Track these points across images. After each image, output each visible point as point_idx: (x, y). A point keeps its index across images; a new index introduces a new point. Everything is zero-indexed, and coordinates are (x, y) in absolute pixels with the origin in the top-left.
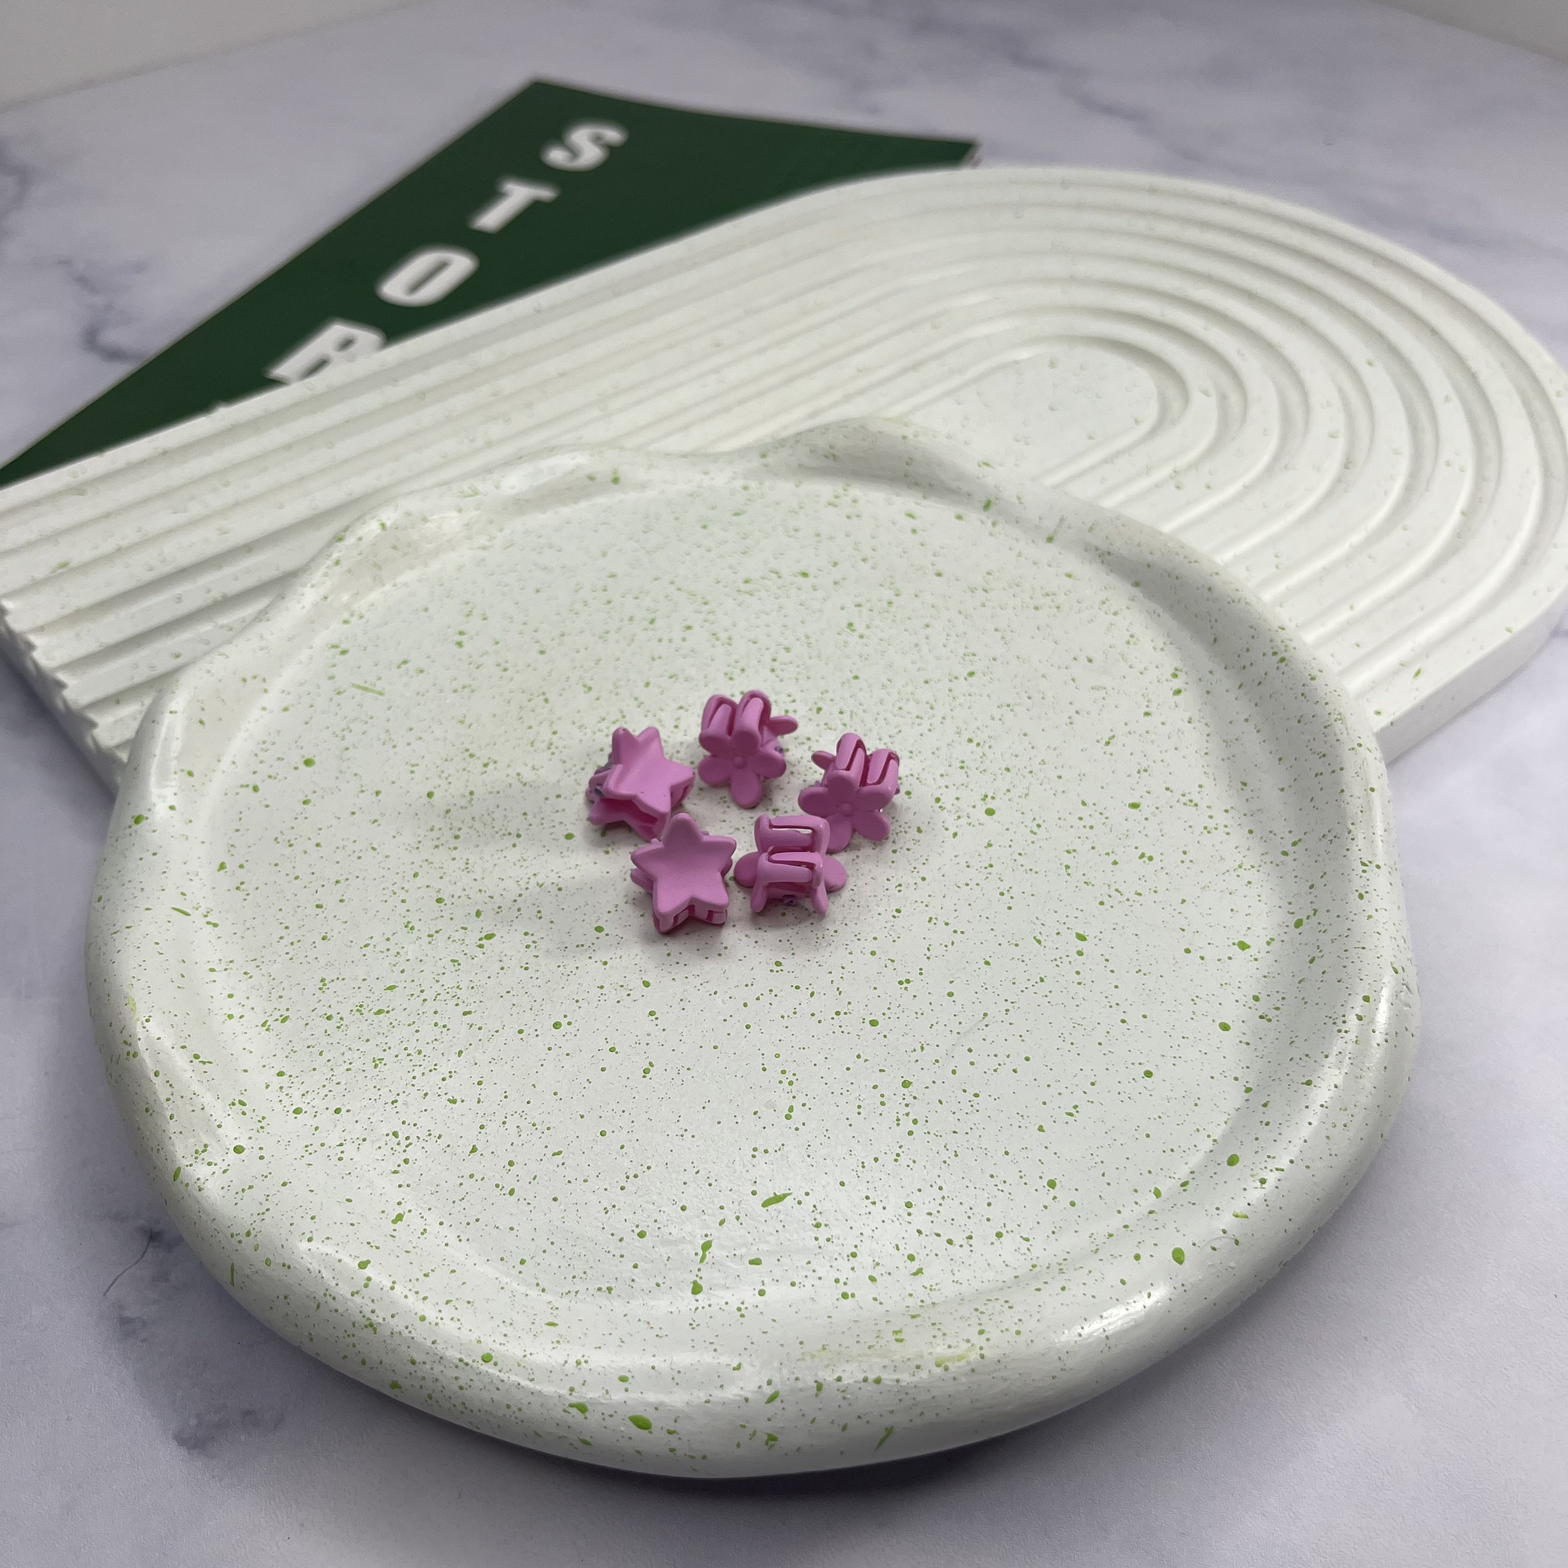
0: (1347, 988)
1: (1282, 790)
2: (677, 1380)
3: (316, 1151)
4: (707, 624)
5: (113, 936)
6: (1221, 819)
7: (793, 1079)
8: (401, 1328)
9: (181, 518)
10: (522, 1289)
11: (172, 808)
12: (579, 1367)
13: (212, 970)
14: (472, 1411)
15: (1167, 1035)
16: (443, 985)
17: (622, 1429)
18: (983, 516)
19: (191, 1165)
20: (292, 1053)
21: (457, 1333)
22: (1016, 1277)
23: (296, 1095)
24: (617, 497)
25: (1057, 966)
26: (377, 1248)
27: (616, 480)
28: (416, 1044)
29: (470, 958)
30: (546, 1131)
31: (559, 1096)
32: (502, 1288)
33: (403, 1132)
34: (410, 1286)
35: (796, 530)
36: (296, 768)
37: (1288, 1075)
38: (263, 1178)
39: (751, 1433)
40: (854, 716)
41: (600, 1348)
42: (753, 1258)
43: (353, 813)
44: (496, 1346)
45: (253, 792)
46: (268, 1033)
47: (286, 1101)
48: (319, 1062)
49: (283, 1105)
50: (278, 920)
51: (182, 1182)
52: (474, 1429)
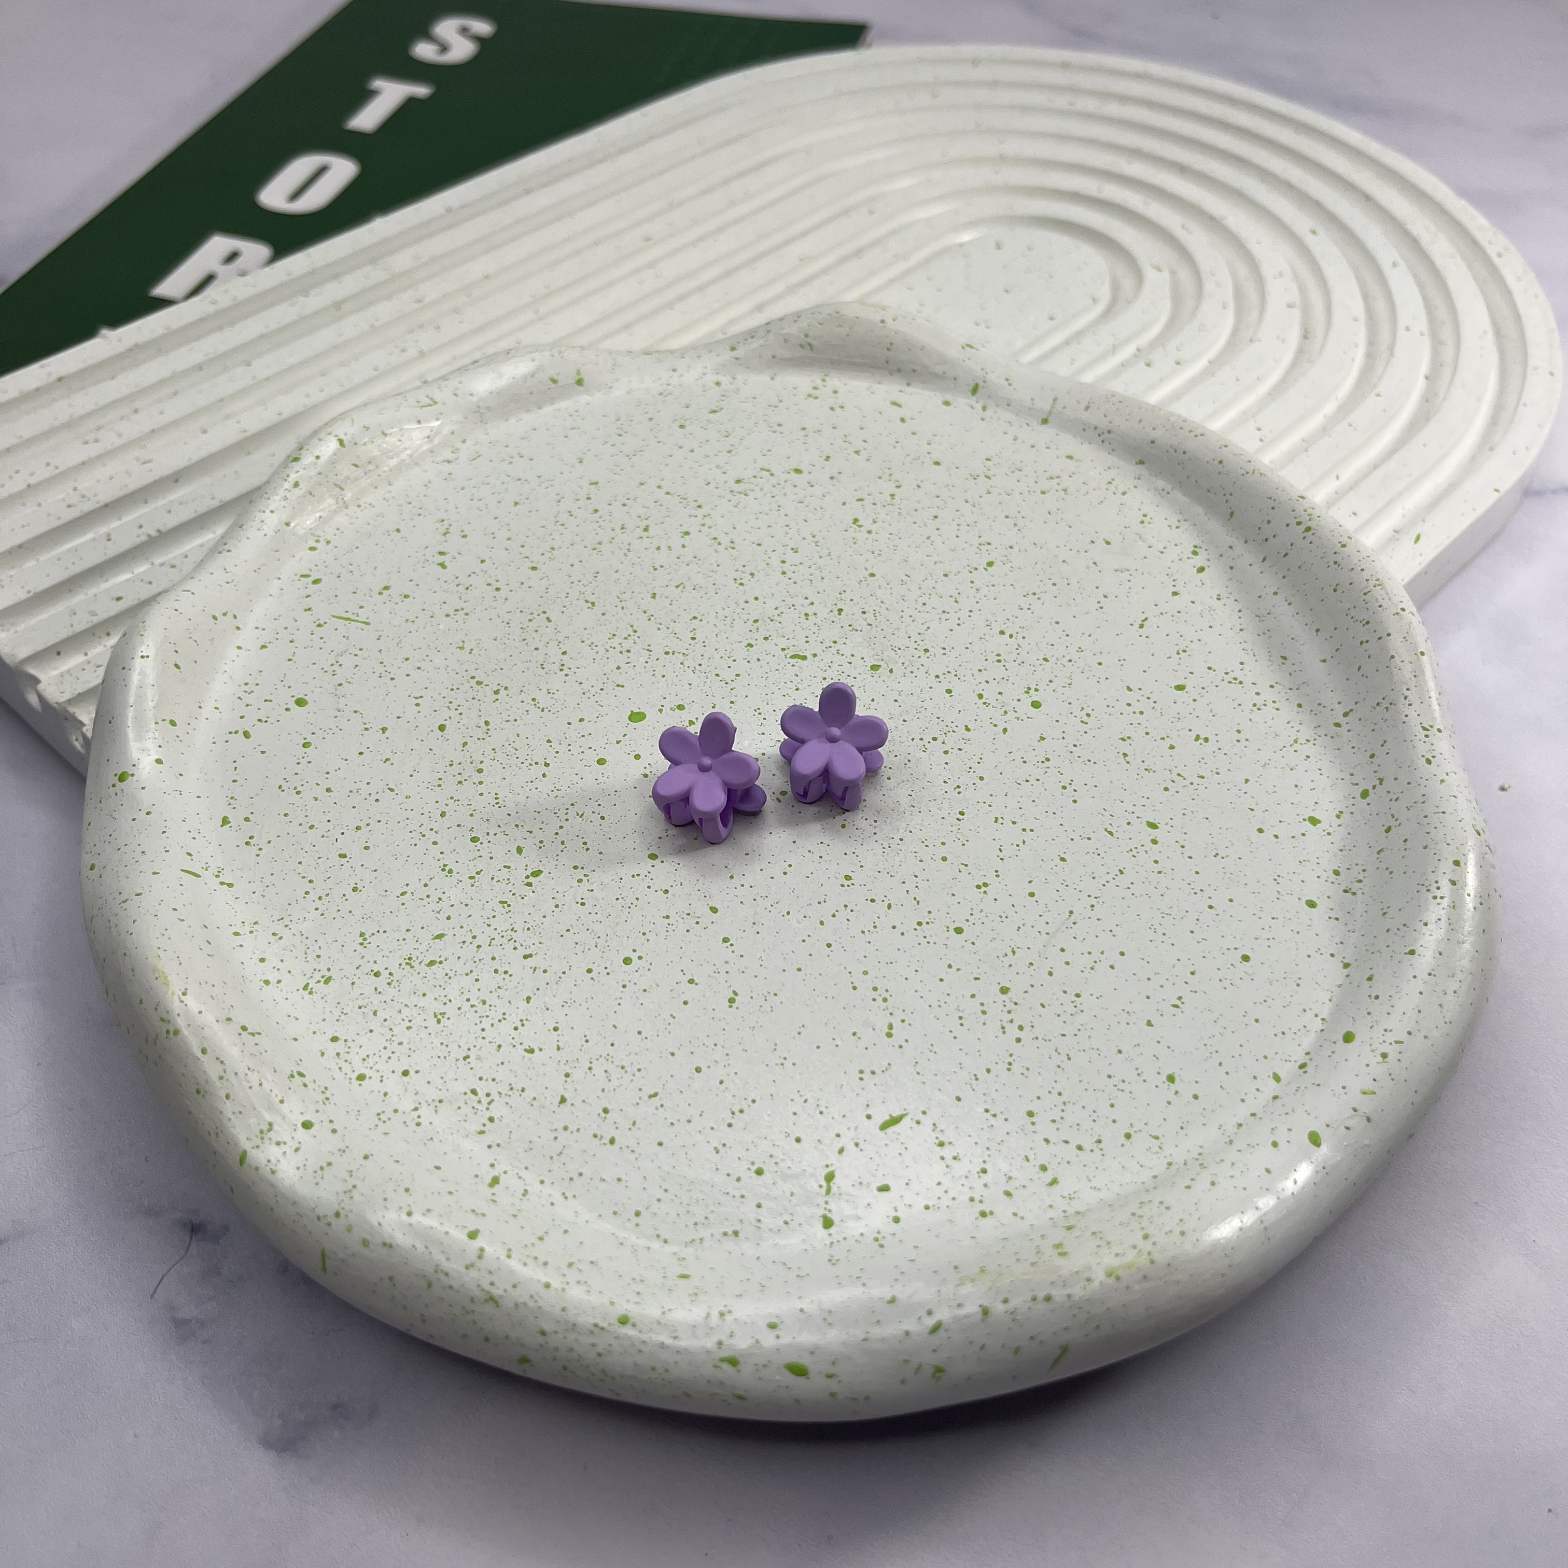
0: (1435, 854)
1: (1324, 661)
2: (829, 1321)
3: (389, 1119)
4: (705, 529)
5: (122, 904)
6: (1268, 695)
7: (887, 995)
8: (525, 1298)
9: (93, 450)
10: (642, 1242)
11: (159, 761)
12: (723, 1318)
13: (237, 934)
14: (613, 1378)
15: (1256, 917)
16: (495, 929)
17: (778, 1378)
18: (972, 401)
19: (258, 1147)
20: (343, 1016)
21: (586, 1297)
22: (1155, 1177)
23: (357, 1061)
24: (583, 399)
25: (1134, 856)
26: (483, 1215)
28: (478, 993)
29: (520, 897)
30: (637, 1073)
31: (644, 1035)
32: (621, 1244)
33: (482, 1090)
34: (526, 1252)
35: (780, 425)
36: (287, 709)
37: (1388, 946)
38: (341, 1153)
39: (916, 1367)
40: (878, 615)
41: (741, 1295)
42: (879, 1184)
43: (361, 753)
44: (631, 1307)
45: (244, 738)
46: (311, 996)
47: (346, 1068)
48: (375, 1024)
49: (344, 1072)
50: (299, 873)
51: (250, 1166)
52: (614, 1397)
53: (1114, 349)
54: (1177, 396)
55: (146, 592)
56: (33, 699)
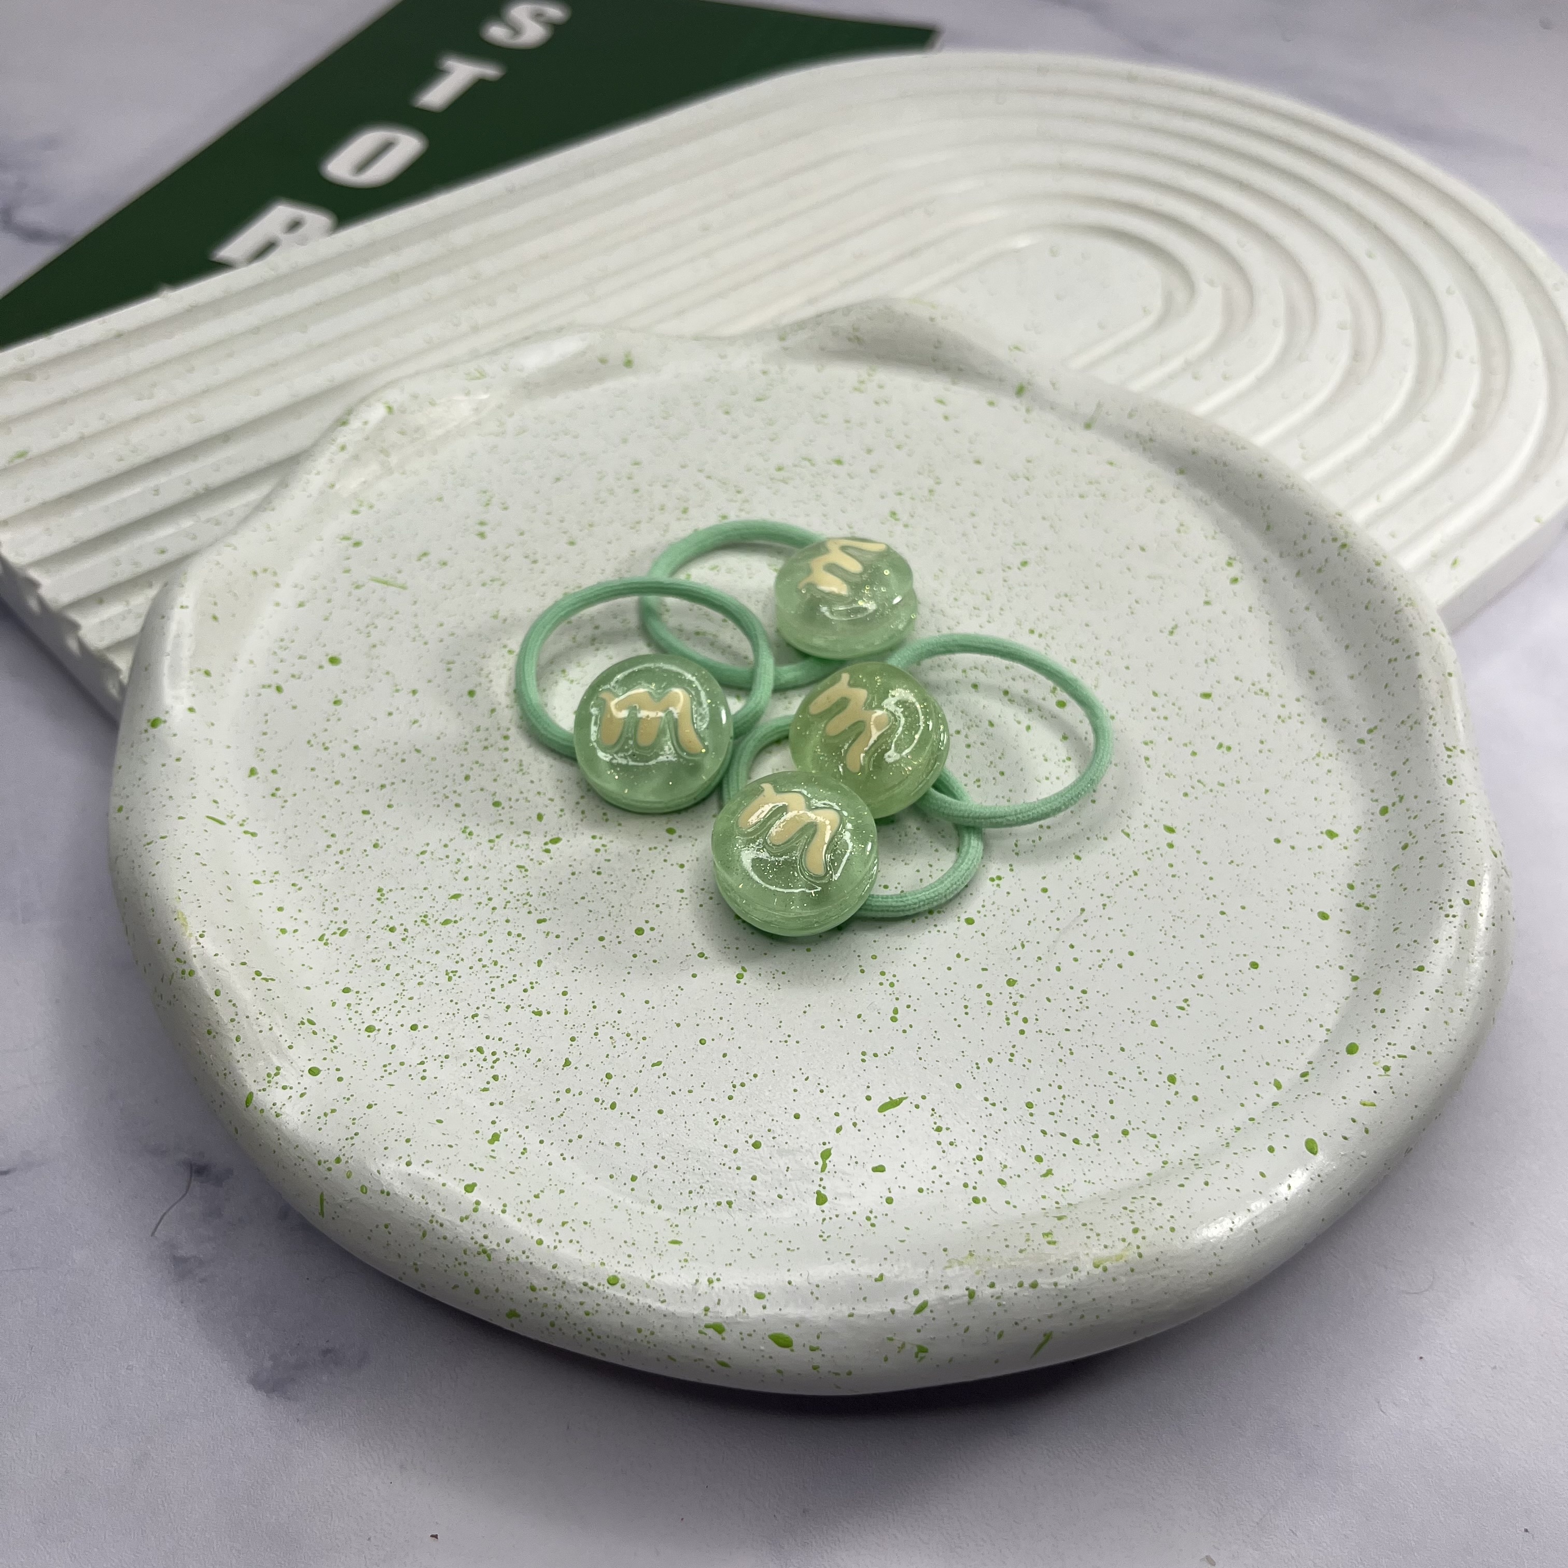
0: (1450, 872)
2: (816, 1294)
3: (395, 1071)
4: (743, 514)
5: (147, 847)
6: (1295, 708)
7: (894, 980)
8: (518, 1253)
9: (146, 405)
10: (637, 1207)
11: (191, 710)
12: (711, 1285)
13: (257, 882)
14: (599, 1337)
15: (1268, 925)
16: (511, 893)
17: (762, 1348)
18: (1016, 402)
19: (264, 1090)
20: (356, 967)
21: (578, 1256)
22: (1149, 1174)
23: (367, 1012)
24: (629, 380)
25: (1149, 859)
26: (481, 1170)
27: (628, 363)
28: (490, 954)
29: (537, 864)
30: (642, 1041)
31: (650, 1005)
32: (616, 1207)
33: (488, 1048)
34: (521, 1208)
35: (824, 416)
36: (321, 667)
37: (1397, 961)
38: (345, 1101)
39: (900, 1346)
41: (730, 1264)
42: (876, 1165)
43: (390, 714)
44: (621, 1268)
45: (277, 692)
46: (326, 947)
47: (356, 1019)
48: (388, 977)
49: (353, 1023)
50: (322, 827)
51: (256, 1108)
52: (598, 1357)
53: (1163, 359)
54: (1222, 409)
55: (188, 545)
56: (73, 645)
